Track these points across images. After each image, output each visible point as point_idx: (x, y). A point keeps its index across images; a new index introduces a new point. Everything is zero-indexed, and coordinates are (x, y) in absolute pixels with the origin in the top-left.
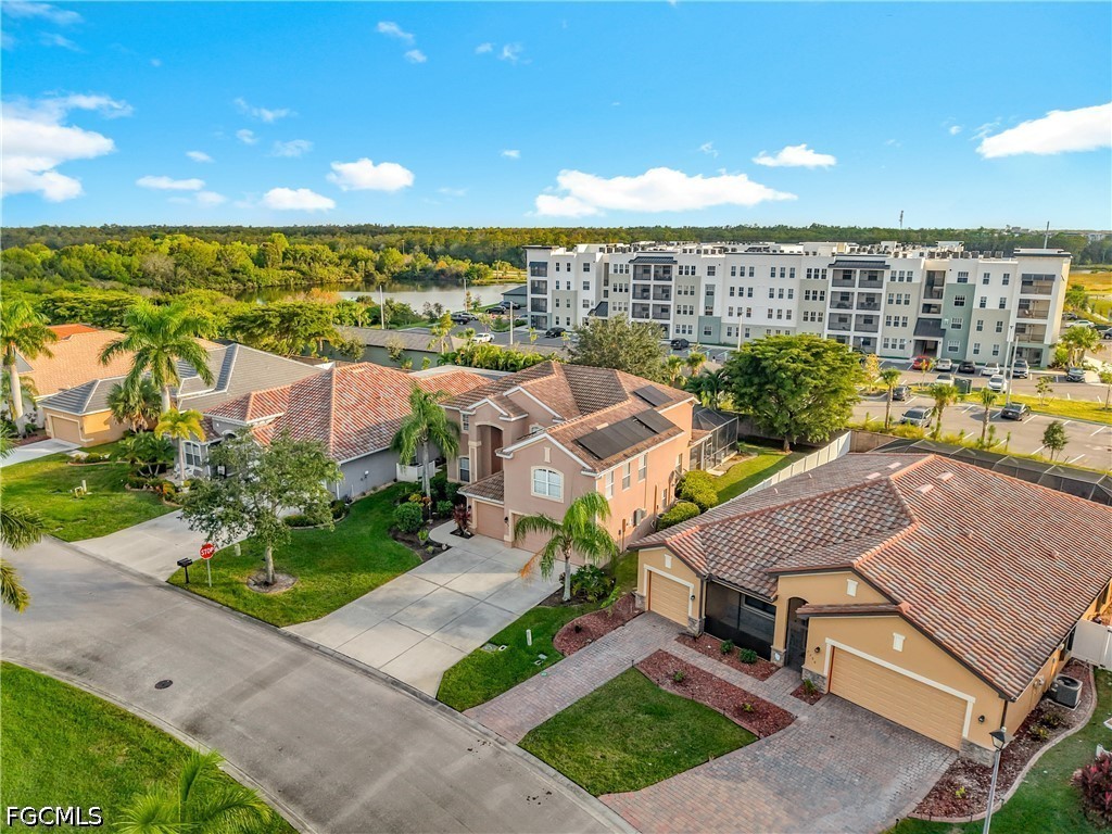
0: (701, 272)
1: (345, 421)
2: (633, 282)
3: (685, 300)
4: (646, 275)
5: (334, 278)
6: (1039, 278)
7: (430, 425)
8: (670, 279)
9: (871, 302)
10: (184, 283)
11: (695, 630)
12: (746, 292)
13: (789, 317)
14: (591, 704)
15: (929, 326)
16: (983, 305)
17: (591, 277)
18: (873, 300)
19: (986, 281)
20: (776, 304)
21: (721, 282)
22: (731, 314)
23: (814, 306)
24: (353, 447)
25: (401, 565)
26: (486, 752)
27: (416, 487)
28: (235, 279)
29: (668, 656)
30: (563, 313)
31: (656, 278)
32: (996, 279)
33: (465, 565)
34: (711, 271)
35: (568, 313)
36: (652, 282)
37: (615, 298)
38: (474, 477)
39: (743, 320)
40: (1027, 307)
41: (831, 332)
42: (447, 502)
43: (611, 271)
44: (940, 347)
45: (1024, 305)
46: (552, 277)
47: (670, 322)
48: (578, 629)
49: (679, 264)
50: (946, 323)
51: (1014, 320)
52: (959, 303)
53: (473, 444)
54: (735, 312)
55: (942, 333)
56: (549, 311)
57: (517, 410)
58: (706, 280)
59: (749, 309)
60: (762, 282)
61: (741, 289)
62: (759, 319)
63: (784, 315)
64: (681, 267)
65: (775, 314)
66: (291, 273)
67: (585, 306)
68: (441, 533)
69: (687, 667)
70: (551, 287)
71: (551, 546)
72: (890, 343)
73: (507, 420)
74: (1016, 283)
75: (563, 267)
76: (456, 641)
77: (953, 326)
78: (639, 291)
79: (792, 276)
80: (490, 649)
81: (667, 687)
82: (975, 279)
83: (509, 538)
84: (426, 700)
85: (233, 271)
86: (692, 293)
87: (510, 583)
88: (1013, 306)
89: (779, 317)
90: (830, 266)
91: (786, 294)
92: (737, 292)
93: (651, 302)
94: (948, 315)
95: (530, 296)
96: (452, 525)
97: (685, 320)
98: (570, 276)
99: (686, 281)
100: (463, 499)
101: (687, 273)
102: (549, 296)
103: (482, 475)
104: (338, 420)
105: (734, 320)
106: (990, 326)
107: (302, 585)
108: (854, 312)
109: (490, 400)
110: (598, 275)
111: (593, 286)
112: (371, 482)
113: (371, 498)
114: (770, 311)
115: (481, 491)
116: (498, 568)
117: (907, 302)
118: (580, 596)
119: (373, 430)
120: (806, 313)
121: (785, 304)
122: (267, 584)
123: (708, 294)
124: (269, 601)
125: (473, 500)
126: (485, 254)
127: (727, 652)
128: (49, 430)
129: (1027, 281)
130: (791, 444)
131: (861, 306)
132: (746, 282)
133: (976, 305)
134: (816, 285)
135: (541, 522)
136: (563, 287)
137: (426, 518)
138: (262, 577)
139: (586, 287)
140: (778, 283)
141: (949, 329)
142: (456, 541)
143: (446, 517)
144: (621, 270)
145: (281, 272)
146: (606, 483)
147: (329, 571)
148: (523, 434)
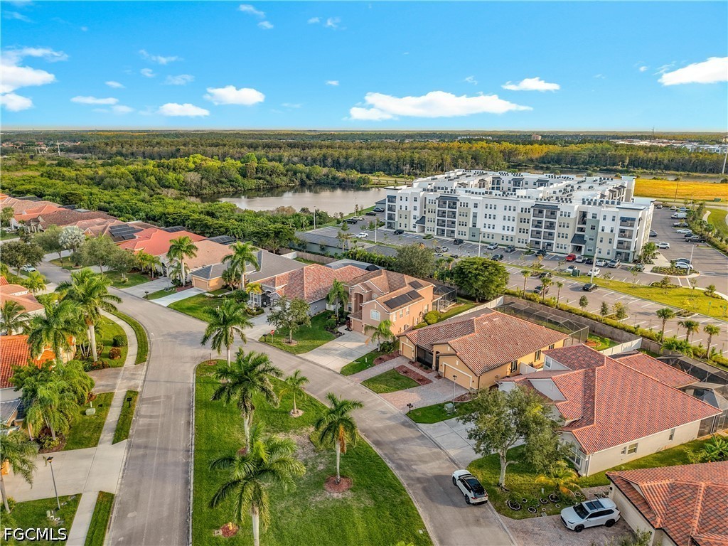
0: (471, 206)
1: (309, 288)
2: (438, 209)
3: (463, 219)
4: (444, 205)
5: (284, 184)
6: (628, 219)
7: (339, 292)
8: (456, 208)
9: (551, 225)
10: (206, 189)
11: (414, 360)
12: (492, 217)
13: (512, 230)
14: (380, 376)
15: (579, 239)
16: (603, 230)
17: (418, 204)
18: (553, 224)
19: (604, 219)
20: (507, 223)
21: (481, 211)
22: (485, 227)
23: (524, 226)
24: (312, 298)
25: (330, 339)
26: (352, 384)
27: (333, 312)
28: (232, 185)
29: (404, 367)
30: (403, 221)
31: (449, 207)
32: (609, 218)
33: (349, 340)
34: (476, 206)
35: (406, 221)
36: (447, 209)
37: (428, 216)
38: (353, 311)
39: (491, 230)
40: (624, 232)
41: (532, 239)
42: (344, 318)
43: (427, 202)
44: (583, 249)
45: (622, 231)
46: (398, 203)
47: (455, 229)
48: (380, 359)
49: (460, 201)
50: (587, 237)
51: (617, 239)
52: (593, 228)
53: (353, 299)
54: (487, 226)
55: (584, 242)
56: (396, 220)
57: (368, 289)
58: (473, 210)
59: (494, 225)
60: (500, 213)
61: (490, 215)
62: (498, 230)
63: (510, 229)
64: (461, 203)
65: (506, 228)
66: (261, 181)
67: (415, 218)
68: (342, 329)
69: (408, 369)
70: (398, 208)
71: (375, 335)
72: (560, 246)
73: (365, 292)
74: (618, 221)
75: (404, 199)
76: (346, 360)
77: (590, 239)
78: (440, 213)
79: (514, 210)
80: (355, 363)
81: (402, 374)
82: (600, 217)
83: (363, 332)
84: (337, 373)
85: (230, 181)
86: (466, 216)
87: (362, 346)
88: (617, 232)
89: (508, 230)
90: (532, 207)
91: (511, 219)
92: (488, 216)
93: (446, 219)
94: (587, 235)
95: (387, 203)
96: (345, 327)
97: (463, 229)
98: (407, 204)
99: (463, 209)
100: (349, 319)
101: (464, 206)
102: (396, 213)
103: (356, 311)
104: (307, 288)
105: (487, 230)
106: (606, 241)
107: (300, 343)
108: (543, 230)
109: (359, 285)
110: (421, 203)
111: (418, 208)
112: (318, 310)
113: (317, 316)
114: (504, 227)
115: (355, 316)
116: (360, 341)
117: (568, 227)
118: (383, 350)
119: (318, 291)
120: (520, 229)
121: (511, 224)
122: (289, 342)
123: (474, 216)
124: (291, 347)
125: (352, 319)
126: (369, 164)
127: (421, 366)
128: (194, 284)
129: (624, 220)
130: (479, 299)
131: (547, 227)
132: (492, 212)
133: (600, 230)
134: (526, 216)
135: (372, 327)
136: (404, 209)
137: (337, 324)
138: (288, 341)
139: (415, 209)
140: (507, 213)
141: (588, 241)
142: (347, 332)
143: (343, 324)
144: (432, 202)
145: (255, 181)
146: (394, 316)
147: (308, 339)
148: (370, 298)
